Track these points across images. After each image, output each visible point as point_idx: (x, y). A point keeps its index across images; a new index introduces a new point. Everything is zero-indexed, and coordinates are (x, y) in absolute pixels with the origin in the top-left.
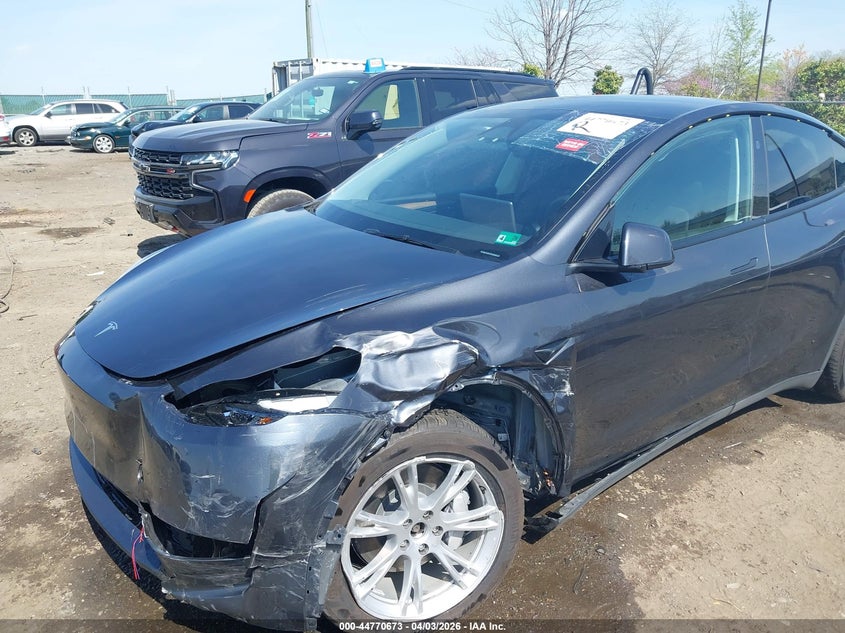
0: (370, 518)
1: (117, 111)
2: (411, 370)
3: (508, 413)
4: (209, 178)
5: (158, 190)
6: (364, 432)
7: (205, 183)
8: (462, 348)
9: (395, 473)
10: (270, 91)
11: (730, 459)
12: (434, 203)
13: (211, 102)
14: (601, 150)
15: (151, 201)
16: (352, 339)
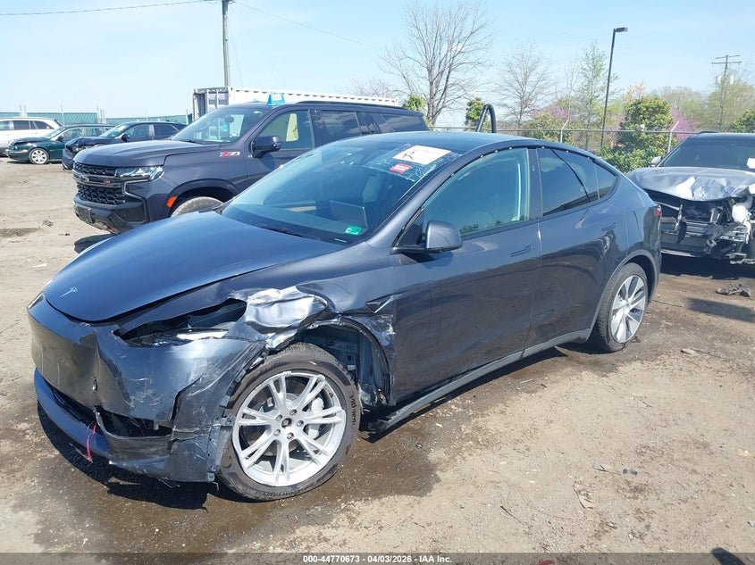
0: (252, 412)
1: (51, 128)
2: (281, 313)
3: (356, 350)
4: (139, 188)
5: (95, 197)
6: (247, 352)
7: (136, 191)
8: (315, 300)
9: (270, 382)
10: (190, 112)
11: (523, 390)
12: (314, 208)
13: (138, 121)
14: (418, 172)
15: (88, 205)
16: (241, 293)
